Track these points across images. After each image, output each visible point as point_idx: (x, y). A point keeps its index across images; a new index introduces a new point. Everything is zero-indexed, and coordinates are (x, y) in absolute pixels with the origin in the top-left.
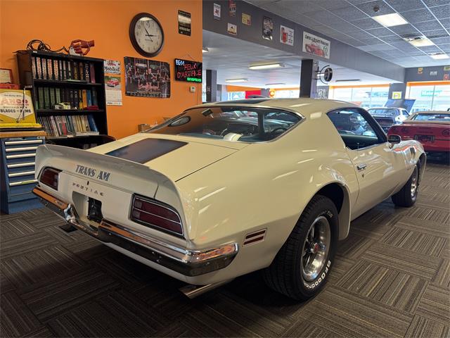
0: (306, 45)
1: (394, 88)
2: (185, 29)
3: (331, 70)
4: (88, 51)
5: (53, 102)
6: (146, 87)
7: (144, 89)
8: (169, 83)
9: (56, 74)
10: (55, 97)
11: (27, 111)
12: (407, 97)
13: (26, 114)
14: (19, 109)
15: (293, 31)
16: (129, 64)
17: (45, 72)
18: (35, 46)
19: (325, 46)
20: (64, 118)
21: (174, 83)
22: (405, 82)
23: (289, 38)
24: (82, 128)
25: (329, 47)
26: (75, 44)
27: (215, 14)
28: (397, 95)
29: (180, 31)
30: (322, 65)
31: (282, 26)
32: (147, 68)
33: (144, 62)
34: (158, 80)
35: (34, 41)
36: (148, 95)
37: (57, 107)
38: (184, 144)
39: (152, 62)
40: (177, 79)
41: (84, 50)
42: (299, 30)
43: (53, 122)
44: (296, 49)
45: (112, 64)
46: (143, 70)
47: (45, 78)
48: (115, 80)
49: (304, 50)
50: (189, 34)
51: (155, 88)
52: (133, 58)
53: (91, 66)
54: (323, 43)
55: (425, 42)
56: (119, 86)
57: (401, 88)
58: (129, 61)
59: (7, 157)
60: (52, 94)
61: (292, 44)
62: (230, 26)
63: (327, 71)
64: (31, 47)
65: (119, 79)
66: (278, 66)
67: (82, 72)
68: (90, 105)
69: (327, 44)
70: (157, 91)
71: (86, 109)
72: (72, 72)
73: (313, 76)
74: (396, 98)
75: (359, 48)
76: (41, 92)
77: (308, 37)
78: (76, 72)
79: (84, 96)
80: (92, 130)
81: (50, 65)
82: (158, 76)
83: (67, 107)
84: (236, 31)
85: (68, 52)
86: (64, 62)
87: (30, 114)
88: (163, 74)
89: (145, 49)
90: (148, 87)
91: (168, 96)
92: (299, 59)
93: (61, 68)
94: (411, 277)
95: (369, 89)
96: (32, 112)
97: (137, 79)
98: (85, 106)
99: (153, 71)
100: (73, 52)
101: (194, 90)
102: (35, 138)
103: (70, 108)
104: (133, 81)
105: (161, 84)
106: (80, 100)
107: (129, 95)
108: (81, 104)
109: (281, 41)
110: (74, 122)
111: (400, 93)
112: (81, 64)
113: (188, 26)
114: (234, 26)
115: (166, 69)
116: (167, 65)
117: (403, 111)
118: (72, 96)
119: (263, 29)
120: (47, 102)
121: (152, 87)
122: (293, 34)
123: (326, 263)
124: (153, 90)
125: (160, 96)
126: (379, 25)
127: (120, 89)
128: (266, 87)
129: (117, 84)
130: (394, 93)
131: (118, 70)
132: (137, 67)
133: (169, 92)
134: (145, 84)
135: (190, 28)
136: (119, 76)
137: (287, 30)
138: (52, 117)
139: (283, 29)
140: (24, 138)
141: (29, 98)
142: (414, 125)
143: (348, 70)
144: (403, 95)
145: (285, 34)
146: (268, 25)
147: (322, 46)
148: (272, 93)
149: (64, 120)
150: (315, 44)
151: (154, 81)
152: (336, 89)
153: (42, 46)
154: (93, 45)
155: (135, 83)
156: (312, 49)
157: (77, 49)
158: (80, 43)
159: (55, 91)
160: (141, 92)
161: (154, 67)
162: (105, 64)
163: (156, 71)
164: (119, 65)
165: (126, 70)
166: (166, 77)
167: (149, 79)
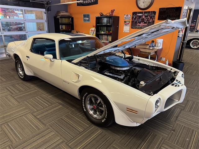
7: (139, 26)
8: (154, 22)
10: (105, 29)
16: (134, 15)
20: (106, 36)
32: (142, 16)
33: (142, 13)
34: (148, 20)
36: (141, 28)
37: (102, 33)
39: (146, 12)
45: (128, 16)
46: (140, 17)
51: (145, 24)
52: (136, 12)
58: (134, 13)
65: (129, 22)
78: (110, 21)
82: (148, 18)
88: (151, 18)
89: (142, 7)
96: (95, 34)
97: (137, 21)
99: (145, 16)
104: (135, 22)
105: (149, 22)
107: (132, 28)
116: (154, 13)
121: (143, 24)
124: (144, 26)
127: (129, 26)
129: (128, 24)
131: (130, 18)
132: (138, 16)
134: (140, 23)
136: (129, 21)
151: (145, 21)
155: (136, 23)
159: (105, 27)
160: (138, 27)
161: (146, 15)
162: (125, 16)
163: (147, 16)
164: (130, 16)
165: (133, 18)
166: (153, 19)
167: (143, 20)
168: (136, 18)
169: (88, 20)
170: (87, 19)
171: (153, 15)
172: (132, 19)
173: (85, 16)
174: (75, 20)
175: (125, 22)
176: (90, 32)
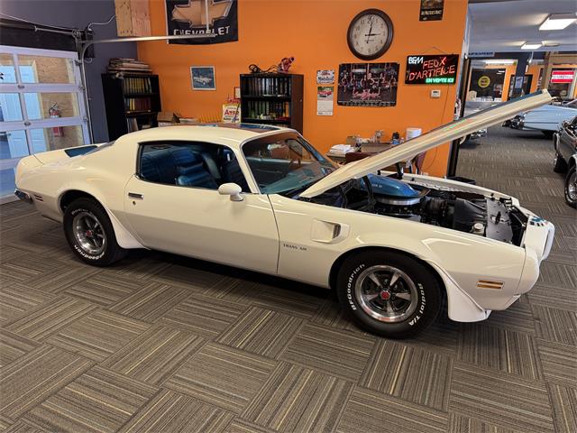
2: (432, 13)
6: (363, 95)
8: (395, 88)
16: (345, 71)
21: (403, 88)
29: (422, 18)
32: (366, 74)
33: (360, 66)
36: (363, 103)
39: (373, 66)
40: (407, 82)
45: (326, 74)
46: (360, 76)
48: (328, 90)
50: (439, 17)
51: (374, 95)
52: (350, 64)
56: (331, 96)
58: (345, 68)
65: (332, 88)
70: (376, 98)
72: (279, 86)
79: (287, 107)
82: (381, 80)
86: (273, 79)
88: (388, 78)
89: (365, 52)
90: (365, 94)
91: (393, 105)
97: (352, 87)
98: (288, 116)
99: (373, 75)
101: (438, 95)
104: (347, 89)
105: (384, 90)
106: (283, 111)
107: (341, 104)
108: (284, 115)
113: (438, 6)
116: (396, 66)
118: (277, 108)
121: (369, 95)
124: (371, 98)
127: (332, 99)
129: (329, 94)
131: (332, 79)
132: (353, 74)
133: (394, 98)
134: (361, 91)
135: (441, 9)
136: (332, 85)
141: (240, 110)
151: (374, 87)
155: (350, 91)
160: (355, 101)
161: (375, 71)
162: (319, 75)
163: (378, 75)
164: (333, 74)
165: (340, 78)
166: (392, 81)
167: (367, 85)
168: (349, 78)
169: (211, 84)
170: (207, 80)
171: (393, 71)
172: (340, 81)
173: (197, 72)
174: (163, 84)
175: (320, 88)
176: (224, 116)
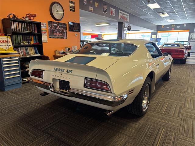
0: (120, 16)
1: (153, 34)
2: (72, 9)
3: (130, 26)
4: (33, 19)
5: (19, 42)
7: (56, 35)
8: (67, 32)
9: (20, 29)
10: (20, 39)
11: (9, 45)
12: (158, 37)
13: (9, 47)
14: (6, 45)
15: (115, 10)
16: (50, 24)
17: (15, 28)
18: (11, 16)
19: (127, 16)
20: (24, 48)
21: (68, 32)
22: (157, 31)
23: (113, 13)
24: (32, 52)
25: (129, 17)
26: (28, 15)
27: (84, 3)
28: (154, 36)
29: (70, 10)
30: (126, 24)
31: (110, 8)
32: (57, 26)
33: (56, 23)
34: (62, 31)
35: (10, 14)
36: (58, 38)
37: (22, 44)
38: (95, 58)
39: (59, 23)
40: (69, 31)
41: (32, 18)
42: (117, 9)
43: (20, 50)
44: (116, 18)
45: (43, 24)
46: (56, 27)
47: (16, 31)
49: (119, 18)
50: (74, 11)
52: (52, 22)
53: (35, 25)
54: (127, 15)
55: (166, 15)
56: (46, 34)
57: (155, 34)
58: (50, 23)
59: (4, 66)
60: (19, 38)
61: (115, 16)
62: (90, 7)
63: (128, 27)
64: (9, 17)
65: (46, 31)
66: (108, 24)
67: (31, 28)
68: (35, 43)
69: (128, 16)
70: (61, 36)
71: (33, 44)
72: (27, 28)
73: (123, 29)
74: (154, 38)
75: (140, 17)
76: (14, 37)
77: (120, 13)
78: (28, 28)
79: (32, 38)
80: (36, 53)
81: (17, 25)
82: (62, 29)
83: (26, 44)
84: (93, 10)
85: (25, 19)
86: (24, 23)
87: (11, 47)
88: (64, 29)
89: (57, 18)
90: (58, 34)
91: (66, 38)
92: (117, 22)
93: (22, 26)
94: (176, 105)
95: (143, 34)
96: (12, 46)
97: (53, 31)
98: (33, 43)
100: (27, 19)
101: (77, 35)
102: (15, 57)
103: (27, 44)
104: (52, 32)
105: (63, 33)
106: (31, 40)
107: (50, 38)
108: (31, 42)
109: (111, 14)
110: (29, 50)
111: (155, 36)
112: (31, 24)
113: (73, 7)
114: (92, 8)
115: (65, 27)
116: (66, 25)
117: (157, 43)
118: (27, 39)
119: (104, 9)
120: (17, 41)
121: (59, 34)
122: (115, 11)
123: (148, 102)
124: (60, 35)
125: (63, 38)
126: (149, 8)
127: (46, 35)
128: (100, 34)
129: (45, 33)
130: (153, 36)
131: (45, 27)
132: (53, 26)
133: (67, 36)
134: (57, 33)
135: (74, 8)
136: (46, 29)
137: (113, 9)
138: (19, 48)
139: (111, 9)
140: (10, 57)
141: (10, 40)
142: (164, 49)
143: (136, 26)
144: (156, 36)
145: (112, 11)
146: (105, 7)
147: (126, 16)
148: (103, 36)
149: (24, 49)
150: (123, 15)
151: (60, 31)
152: (129, 34)
153: (14, 17)
154: (36, 16)
156: (123, 18)
157: (29, 17)
158: (30, 15)
159: (20, 36)
161: (60, 25)
163: (61, 27)
164: (46, 25)
165: (49, 27)
167: (58, 30)
168: (52, 27)
